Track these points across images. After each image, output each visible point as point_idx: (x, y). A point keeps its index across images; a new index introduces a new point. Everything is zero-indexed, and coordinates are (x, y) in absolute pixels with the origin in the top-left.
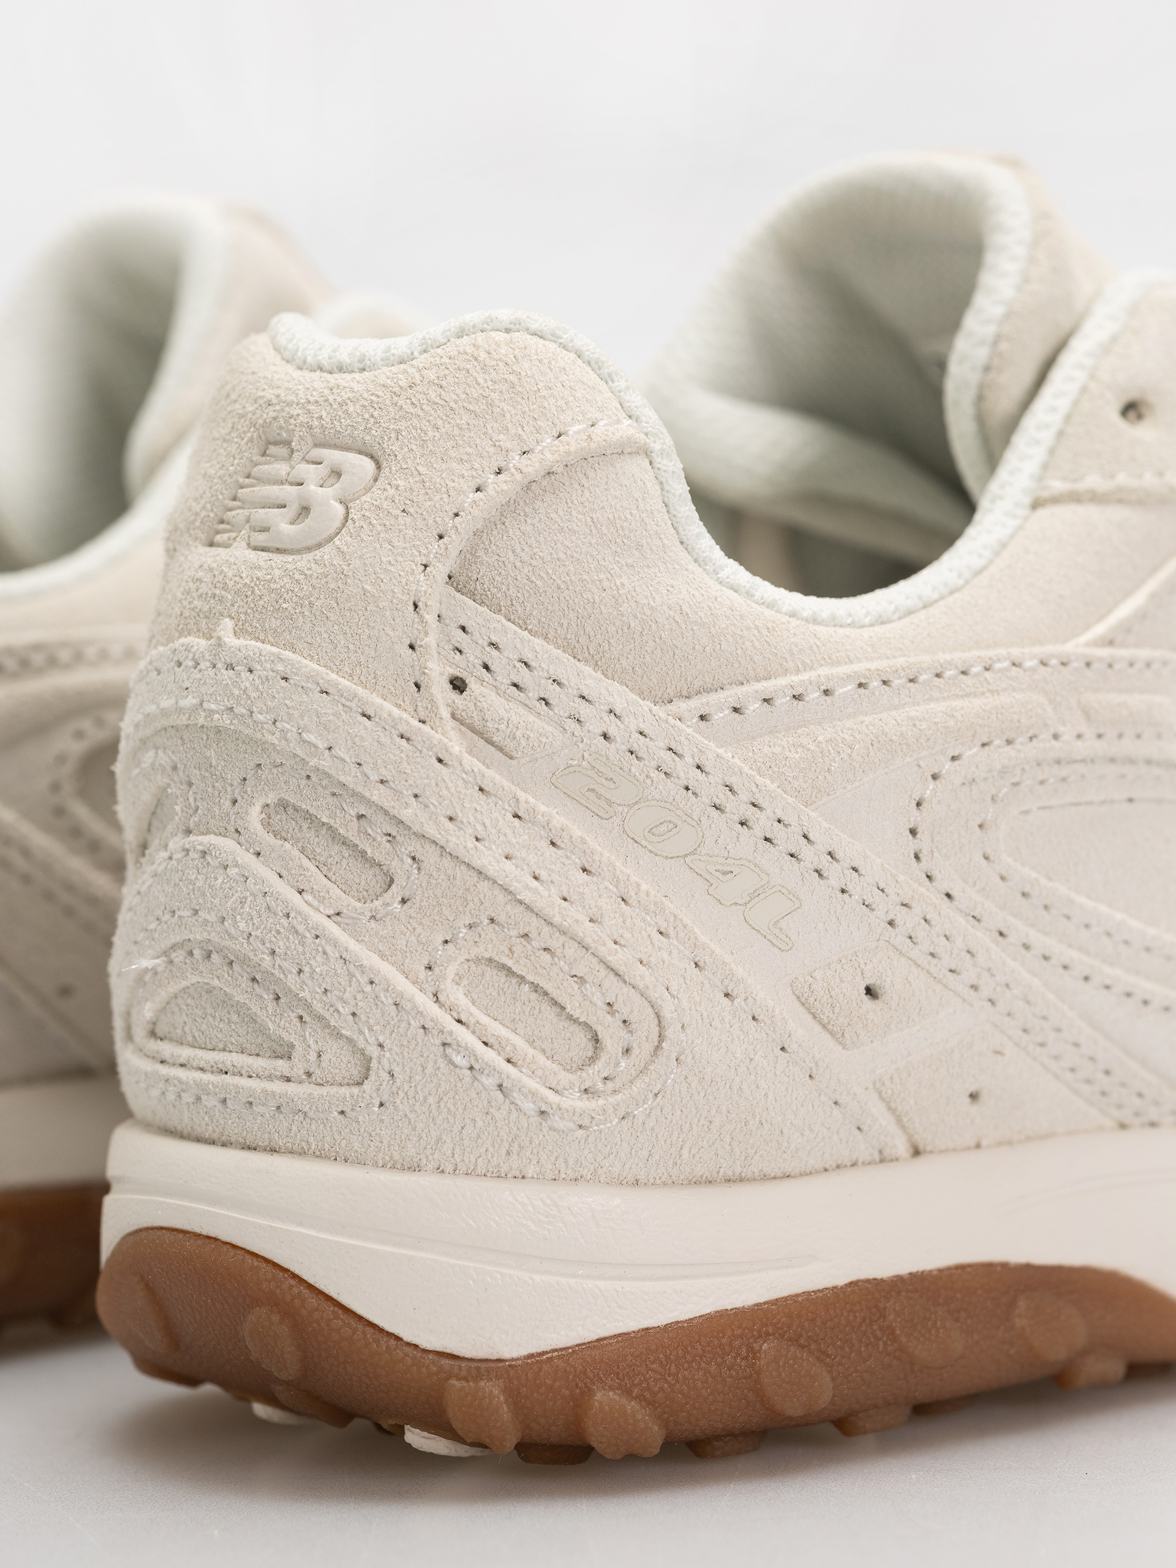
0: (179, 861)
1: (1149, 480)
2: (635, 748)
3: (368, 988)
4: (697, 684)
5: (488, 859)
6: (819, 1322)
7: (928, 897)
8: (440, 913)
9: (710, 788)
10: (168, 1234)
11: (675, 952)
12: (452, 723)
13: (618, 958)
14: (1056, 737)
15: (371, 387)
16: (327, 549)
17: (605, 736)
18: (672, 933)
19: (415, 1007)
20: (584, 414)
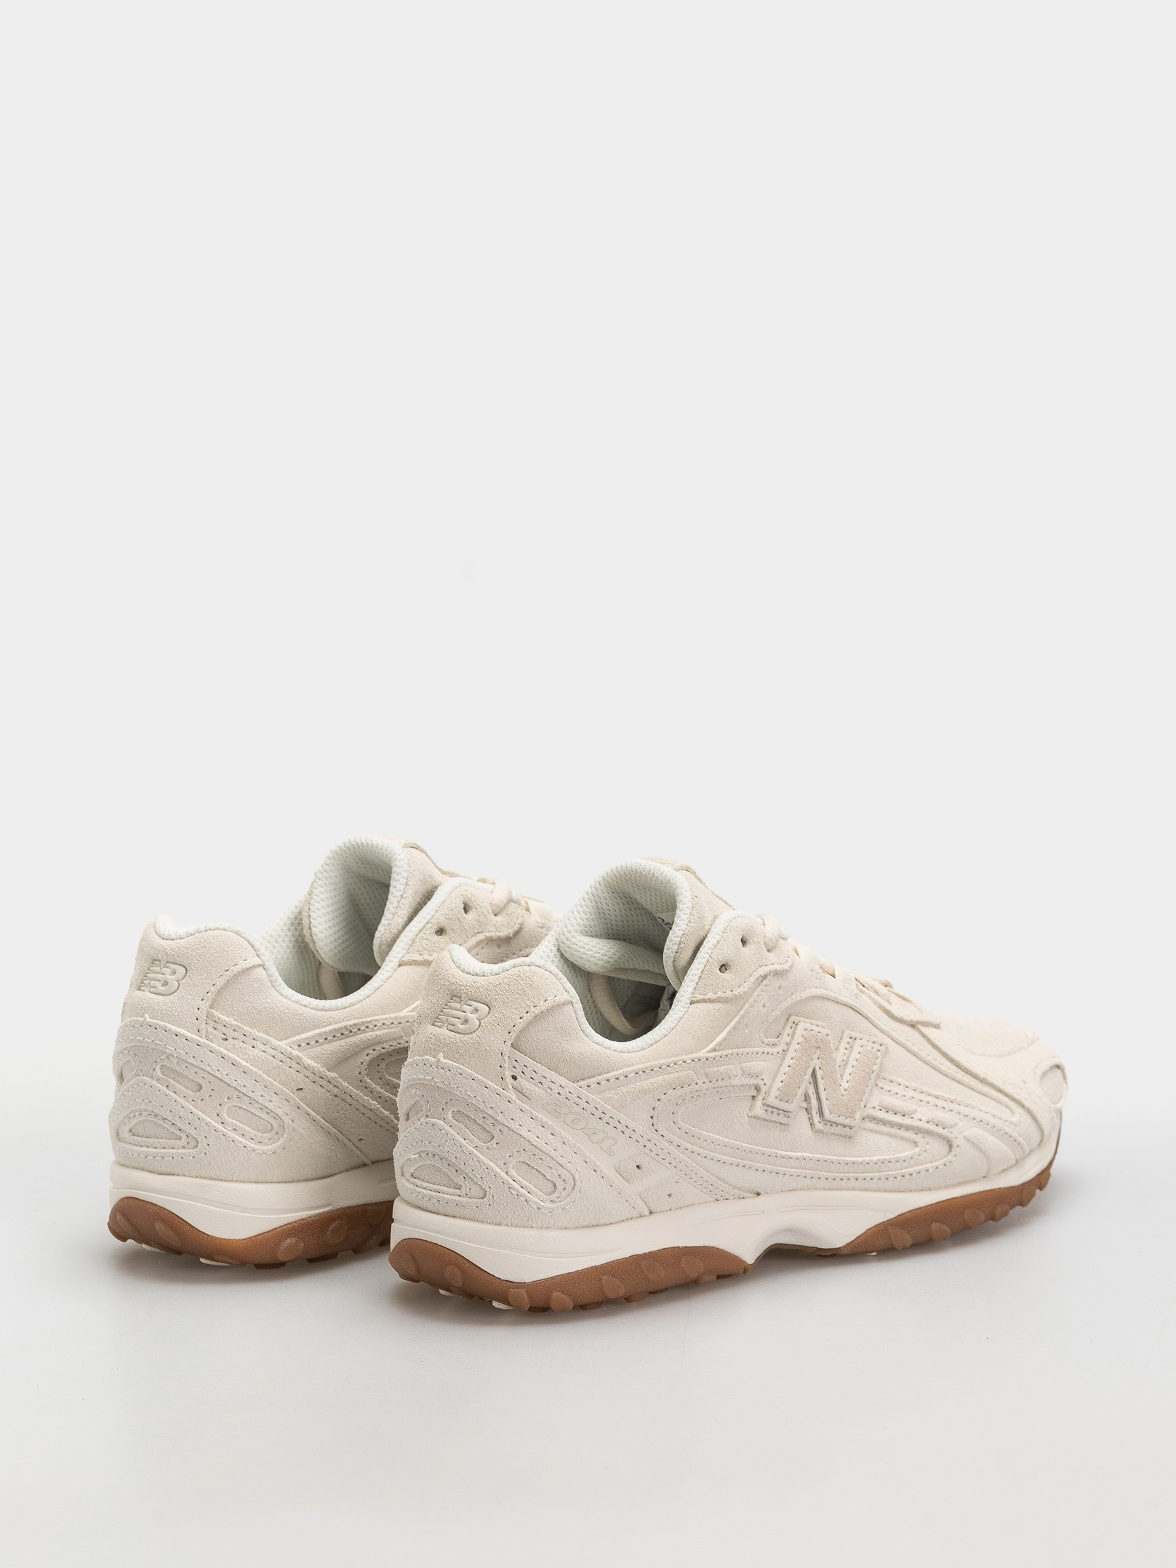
0: (424, 1126)
1: (729, 994)
2: (568, 1097)
3: (486, 1170)
4: (587, 1076)
5: (523, 1132)
6: (621, 1269)
7: (656, 1137)
8: (508, 1147)
9: (590, 1108)
10: (420, 1241)
11: (579, 1159)
12: (513, 1089)
13: (562, 1161)
14: (696, 1084)
15: (487, 983)
16: (474, 1034)
17: (559, 1093)
18: (578, 1153)
19: (500, 1176)
20: (553, 993)
